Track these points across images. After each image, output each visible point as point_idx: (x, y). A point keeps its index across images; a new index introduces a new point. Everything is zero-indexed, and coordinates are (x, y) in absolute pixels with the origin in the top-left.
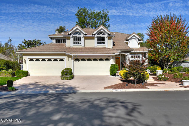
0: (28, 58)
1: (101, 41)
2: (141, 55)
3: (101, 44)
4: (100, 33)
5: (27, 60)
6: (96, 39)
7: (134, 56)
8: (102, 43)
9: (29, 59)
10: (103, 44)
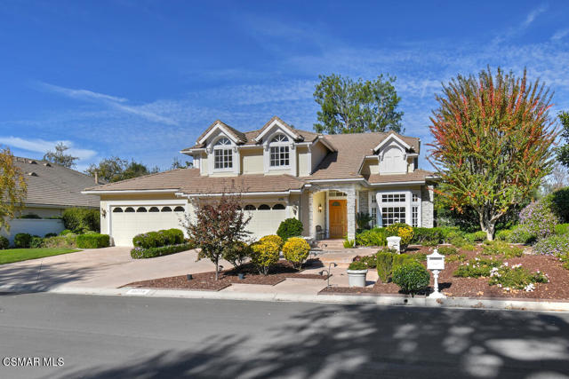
0: (111, 206)
1: (280, 157)
2: (408, 194)
3: (280, 167)
4: (277, 137)
5: (107, 209)
6: (267, 154)
7: (390, 196)
8: (282, 164)
9: (113, 208)
10: (284, 167)
